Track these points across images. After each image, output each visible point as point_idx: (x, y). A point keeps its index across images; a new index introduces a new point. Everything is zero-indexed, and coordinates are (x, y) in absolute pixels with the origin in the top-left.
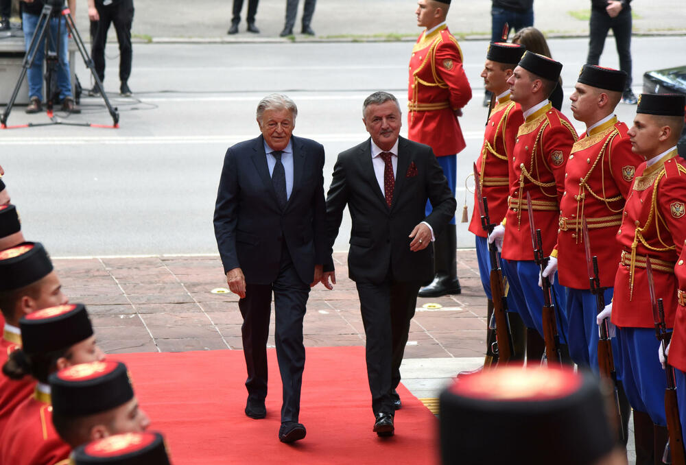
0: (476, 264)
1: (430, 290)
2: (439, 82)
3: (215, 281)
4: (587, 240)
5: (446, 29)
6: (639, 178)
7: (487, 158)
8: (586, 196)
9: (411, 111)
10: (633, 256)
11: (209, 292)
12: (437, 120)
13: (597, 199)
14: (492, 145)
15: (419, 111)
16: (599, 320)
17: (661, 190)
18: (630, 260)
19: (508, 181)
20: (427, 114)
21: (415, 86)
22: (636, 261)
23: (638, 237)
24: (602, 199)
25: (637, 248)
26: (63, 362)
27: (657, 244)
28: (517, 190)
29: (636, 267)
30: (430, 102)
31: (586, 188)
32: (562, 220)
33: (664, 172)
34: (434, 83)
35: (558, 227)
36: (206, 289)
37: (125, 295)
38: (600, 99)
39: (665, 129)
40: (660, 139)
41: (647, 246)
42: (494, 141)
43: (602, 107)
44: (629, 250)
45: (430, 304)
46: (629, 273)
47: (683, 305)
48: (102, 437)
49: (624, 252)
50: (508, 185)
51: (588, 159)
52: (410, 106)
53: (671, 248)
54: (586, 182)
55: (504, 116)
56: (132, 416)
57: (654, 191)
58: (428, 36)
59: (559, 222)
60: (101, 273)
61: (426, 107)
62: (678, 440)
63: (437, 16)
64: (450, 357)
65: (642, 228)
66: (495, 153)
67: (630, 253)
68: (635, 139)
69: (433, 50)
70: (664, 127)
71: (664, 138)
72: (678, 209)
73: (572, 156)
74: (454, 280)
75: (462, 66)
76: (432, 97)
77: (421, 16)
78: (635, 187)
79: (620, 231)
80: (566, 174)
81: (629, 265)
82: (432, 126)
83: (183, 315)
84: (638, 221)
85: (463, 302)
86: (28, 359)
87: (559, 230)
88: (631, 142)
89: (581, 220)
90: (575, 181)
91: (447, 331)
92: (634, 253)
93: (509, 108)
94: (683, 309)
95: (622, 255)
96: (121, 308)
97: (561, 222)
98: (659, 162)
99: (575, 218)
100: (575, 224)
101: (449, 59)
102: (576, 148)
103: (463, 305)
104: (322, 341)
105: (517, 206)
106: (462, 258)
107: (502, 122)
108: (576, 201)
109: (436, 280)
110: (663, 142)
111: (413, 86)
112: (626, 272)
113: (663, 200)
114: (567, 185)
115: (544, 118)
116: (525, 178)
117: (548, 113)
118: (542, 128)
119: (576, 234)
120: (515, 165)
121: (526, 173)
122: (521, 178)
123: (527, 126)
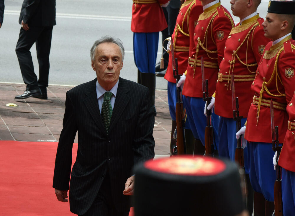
3: (9, 99)
4: (233, 88)
6: (267, 51)
7: (178, 34)
8: (236, 61)
10: (260, 99)
11: (5, 106)
12: (149, 10)
13: (242, 64)
14: (181, 27)
16: (237, 136)
17: (280, 60)
18: (258, 101)
19: (189, 49)
20: (143, 6)
22: (262, 102)
23: (264, 88)
24: (245, 64)
25: (263, 94)
27: (276, 93)
28: (194, 54)
29: (261, 105)
31: (236, 57)
32: (220, 75)
33: (283, 49)
35: (217, 79)
36: (3, 104)
38: (248, 3)
39: (285, 22)
40: (282, 29)
41: (269, 93)
42: (182, 24)
43: (249, 8)
44: (258, 95)
46: (257, 109)
47: (290, 130)
49: (255, 96)
50: (189, 52)
51: (239, 39)
53: (283, 95)
54: (237, 54)
55: (188, 9)
57: (276, 60)
59: (218, 76)
61: (143, 1)
62: (280, 211)
65: (267, 82)
66: (183, 32)
67: (258, 97)
68: (267, 28)
70: (284, 22)
71: (284, 28)
72: (290, 72)
73: (230, 36)
78: (265, 57)
79: (253, 83)
80: (225, 47)
81: (258, 104)
82: (146, 14)
84: (264, 78)
87: (218, 81)
88: (264, 30)
89: (231, 76)
90: (230, 52)
92: (261, 96)
93: (192, 5)
94: (290, 132)
95: (254, 98)
97: (219, 76)
98: (280, 42)
99: (227, 74)
100: (227, 78)
102: (233, 32)
103: (158, 123)
105: (193, 63)
106: (160, 95)
107: (187, 13)
108: (229, 64)
110: (283, 31)
112: (255, 108)
113: (281, 66)
114: (225, 54)
115: (215, 11)
116: (200, 46)
117: (217, 8)
118: (213, 17)
119: (227, 84)
120: (195, 38)
121: (200, 43)
122: (197, 46)
123: (204, 15)
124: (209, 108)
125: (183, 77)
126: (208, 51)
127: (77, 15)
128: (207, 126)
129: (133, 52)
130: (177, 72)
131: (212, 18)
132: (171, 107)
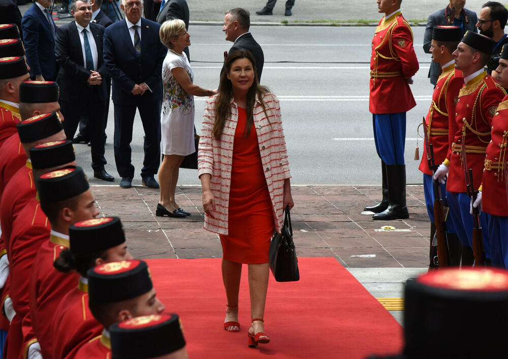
0: (423, 197)
1: (385, 214)
2: (395, 57)
5: (401, 15)
7: (433, 114)
9: (372, 78)
12: (392, 85)
14: (437, 105)
15: (378, 78)
19: (448, 132)
20: (384, 80)
21: (376, 59)
26: (100, 261)
28: (460, 139)
30: (387, 71)
32: (487, 162)
34: (391, 57)
35: (484, 167)
37: (153, 215)
42: (439, 101)
45: (387, 227)
48: (127, 319)
50: (448, 136)
52: (371, 74)
55: (446, 82)
56: (150, 303)
58: (387, 21)
60: (134, 198)
61: (383, 75)
63: (393, 4)
64: (402, 267)
66: (439, 111)
69: (391, 31)
73: (498, 113)
74: (403, 208)
75: (412, 45)
76: (389, 67)
77: (381, 5)
80: (492, 127)
82: (388, 90)
83: (196, 231)
85: (412, 225)
86: (73, 257)
87: (484, 170)
89: (503, 163)
90: (499, 133)
91: (400, 247)
93: (450, 76)
96: (150, 225)
99: (498, 161)
100: (497, 165)
101: (402, 39)
102: (501, 107)
103: (412, 228)
104: (303, 253)
105: (460, 151)
106: (412, 192)
107: (444, 87)
108: (499, 147)
109: (390, 207)
111: (375, 59)
114: (493, 136)
115: (482, 82)
116: (467, 128)
117: (484, 79)
118: (481, 90)
119: (497, 173)
120: (457, 119)
121: (468, 125)
122: (464, 129)
123: (467, 89)
124: (475, 205)
125: (442, 167)
126: (479, 133)
127: (302, 97)
128: (474, 228)
129: (373, 139)
130: (433, 161)
131: (479, 92)
132: (429, 207)
